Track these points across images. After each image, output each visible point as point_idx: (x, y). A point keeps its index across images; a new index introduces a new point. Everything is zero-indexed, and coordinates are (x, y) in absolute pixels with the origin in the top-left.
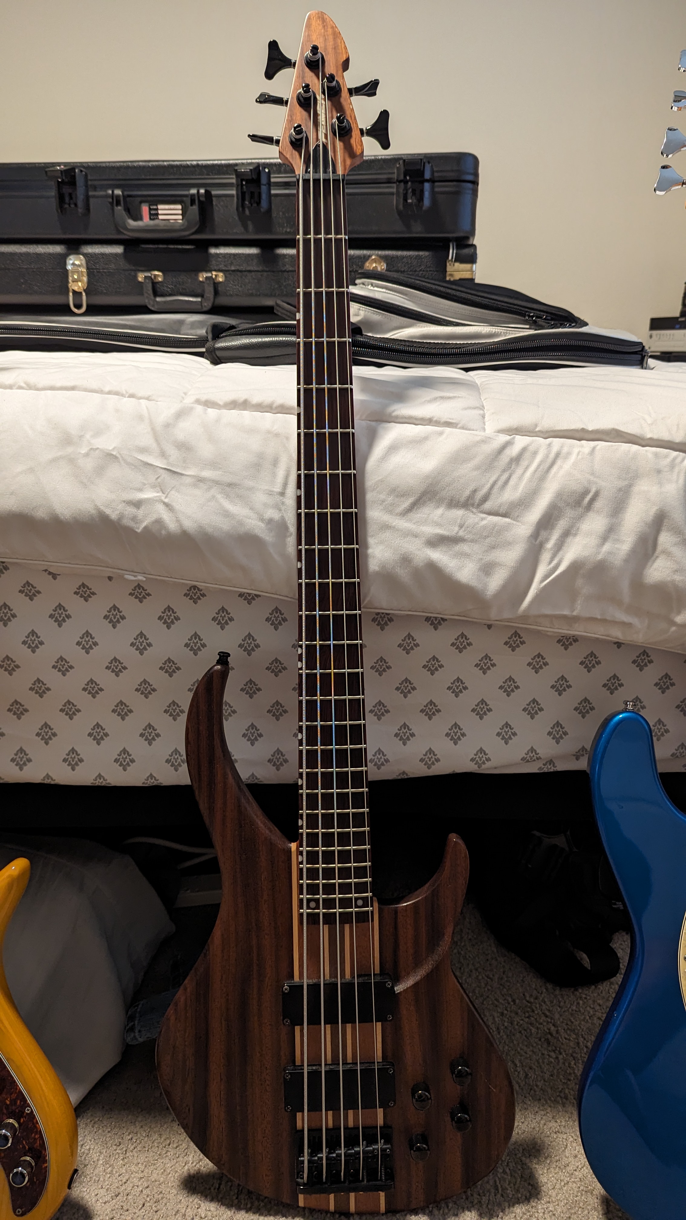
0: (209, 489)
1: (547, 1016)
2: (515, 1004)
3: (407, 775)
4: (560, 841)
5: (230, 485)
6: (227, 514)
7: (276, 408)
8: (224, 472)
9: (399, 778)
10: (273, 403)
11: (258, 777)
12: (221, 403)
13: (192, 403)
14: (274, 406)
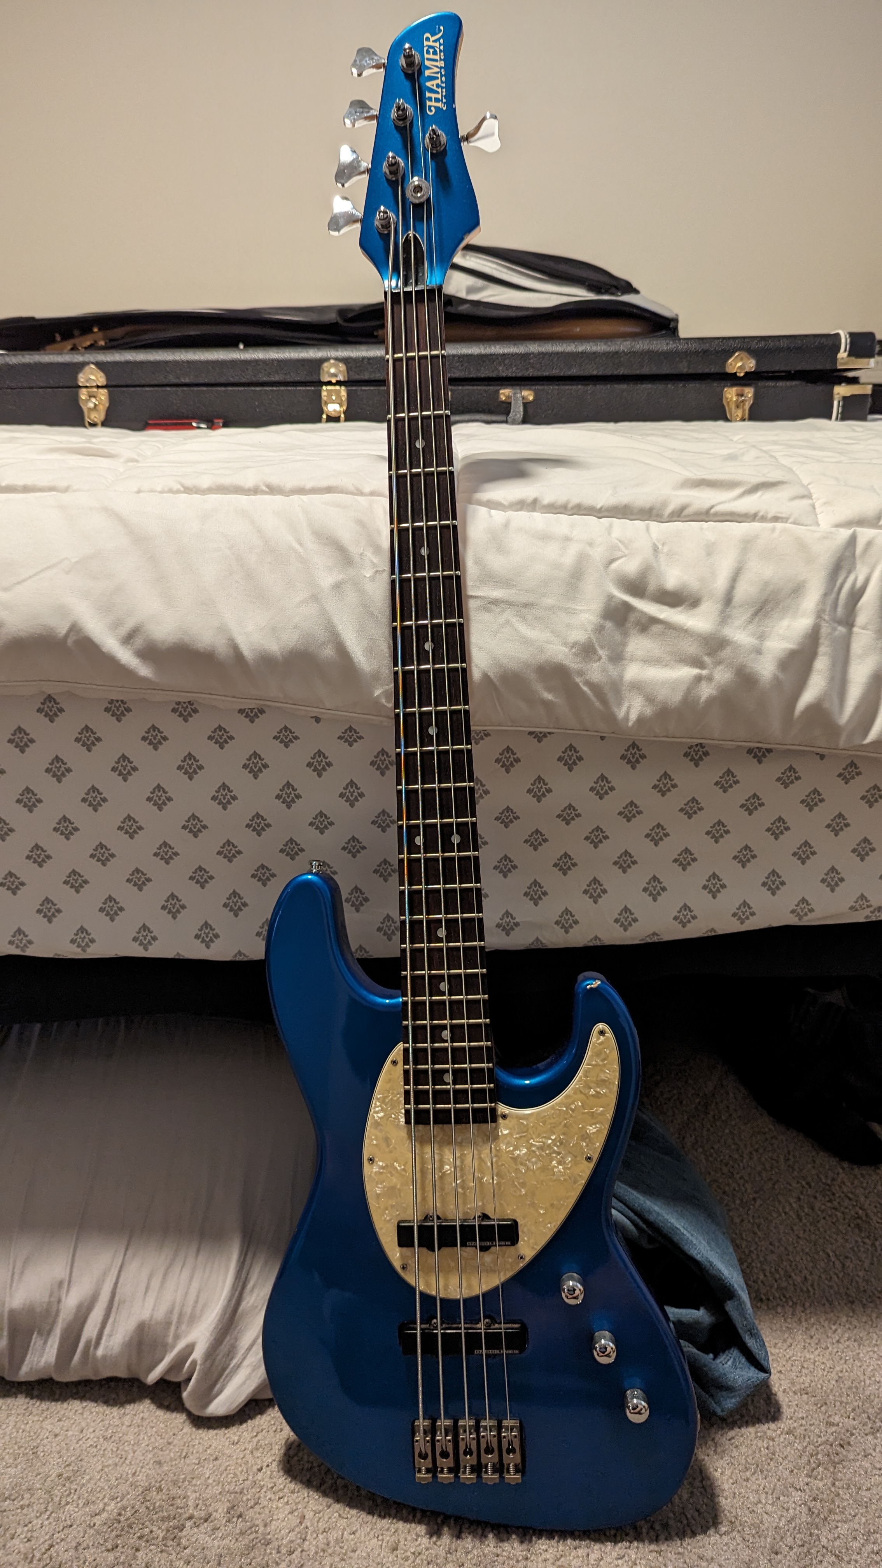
0: (502, 612)
1: (850, 1199)
2: (810, 1187)
4: (836, 997)
5: (526, 605)
6: (525, 641)
7: (572, 508)
8: (519, 590)
9: (706, 935)
10: (568, 502)
11: (544, 941)
12: (506, 503)
14: (570, 506)
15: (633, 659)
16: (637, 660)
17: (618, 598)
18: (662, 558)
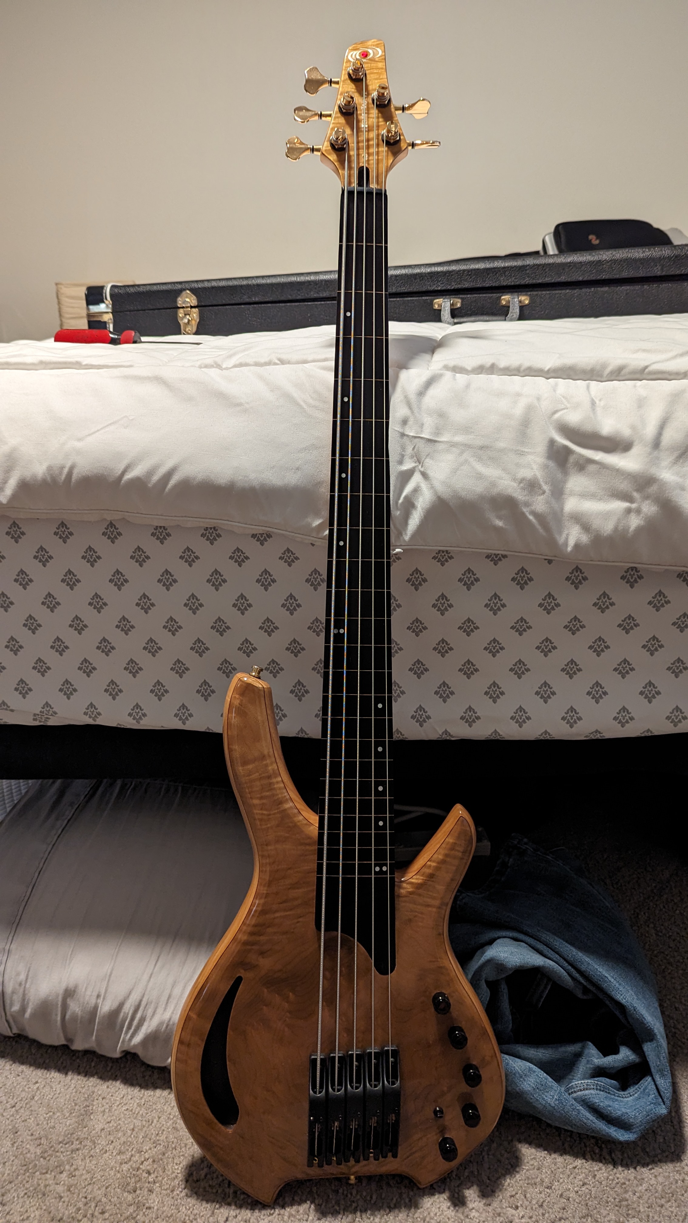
0: (462, 453)
3: (651, 732)
5: (482, 448)
6: (480, 477)
7: (524, 371)
8: (476, 436)
9: (643, 735)
10: (520, 366)
11: (501, 733)
12: (469, 369)
13: (440, 370)
14: (522, 369)
15: (572, 494)
16: (575, 495)
17: (560, 443)
18: (599, 411)
